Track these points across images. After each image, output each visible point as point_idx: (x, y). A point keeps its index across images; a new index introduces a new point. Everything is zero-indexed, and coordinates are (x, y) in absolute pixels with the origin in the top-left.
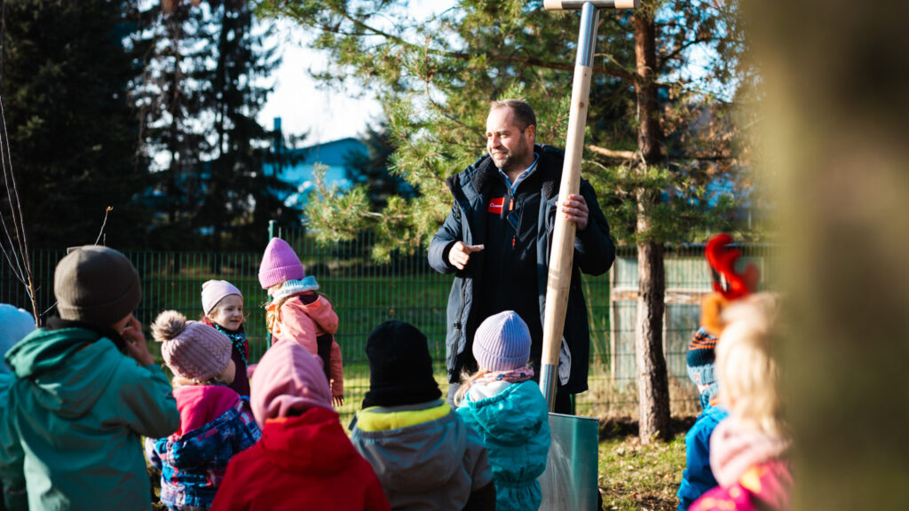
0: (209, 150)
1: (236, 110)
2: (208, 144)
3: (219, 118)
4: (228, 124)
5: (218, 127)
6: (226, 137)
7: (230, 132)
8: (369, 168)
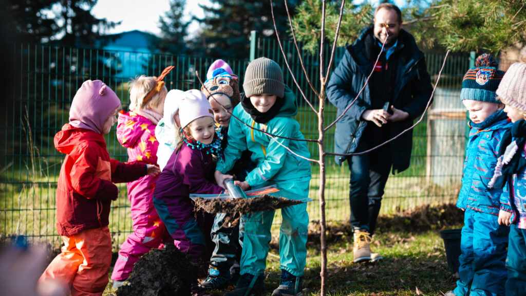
0: (58, 30)
1: (77, 4)
2: (57, 25)
3: (65, 9)
4: (71, 13)
5: (64, 15)
6: (69, 21)
7: (72, 18)
8: (161, 45)
